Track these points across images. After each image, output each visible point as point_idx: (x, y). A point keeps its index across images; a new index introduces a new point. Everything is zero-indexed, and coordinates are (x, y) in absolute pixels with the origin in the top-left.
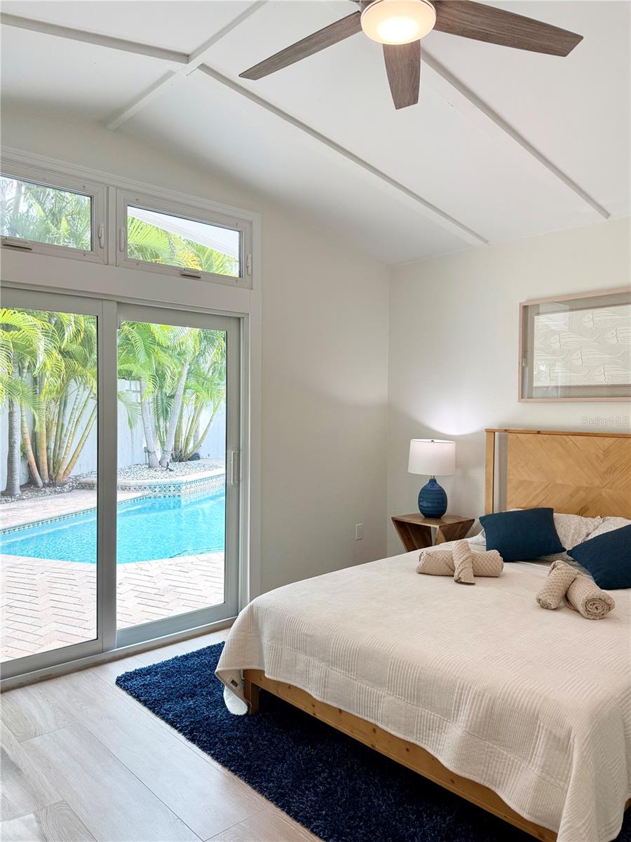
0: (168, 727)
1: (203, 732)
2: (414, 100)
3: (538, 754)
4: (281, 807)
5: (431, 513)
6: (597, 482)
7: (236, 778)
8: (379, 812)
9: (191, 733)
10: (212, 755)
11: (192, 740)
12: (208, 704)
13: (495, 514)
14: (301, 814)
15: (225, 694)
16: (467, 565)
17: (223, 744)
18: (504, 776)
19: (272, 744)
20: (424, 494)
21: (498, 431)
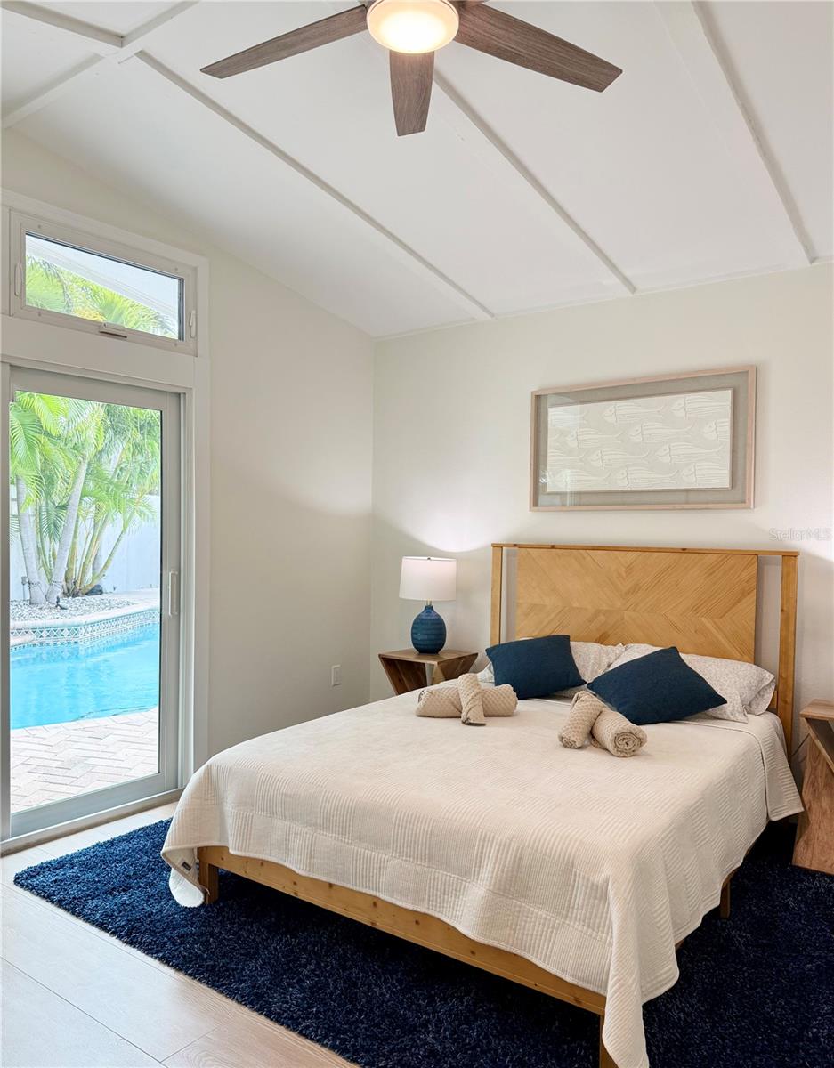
0: (95, 930)
1: (145, 932)
2: (421, 126)
3: (576, 907)
4: (257, 1010)
5: (426, 647)
6: (619, 604)
7: (195, 983)
8: (383, 1001)
9: (128, 934)
10: (161, 959)
11: (131, 943)
12: (149, 897)
13: (503, 645)
14: (285, 1015)
15: (172, 883)
16: (477, 702)
17: (174, 944)
18: (534, 937)
19: (239, 937)
20: (419, 624)
21: (507, 545)
